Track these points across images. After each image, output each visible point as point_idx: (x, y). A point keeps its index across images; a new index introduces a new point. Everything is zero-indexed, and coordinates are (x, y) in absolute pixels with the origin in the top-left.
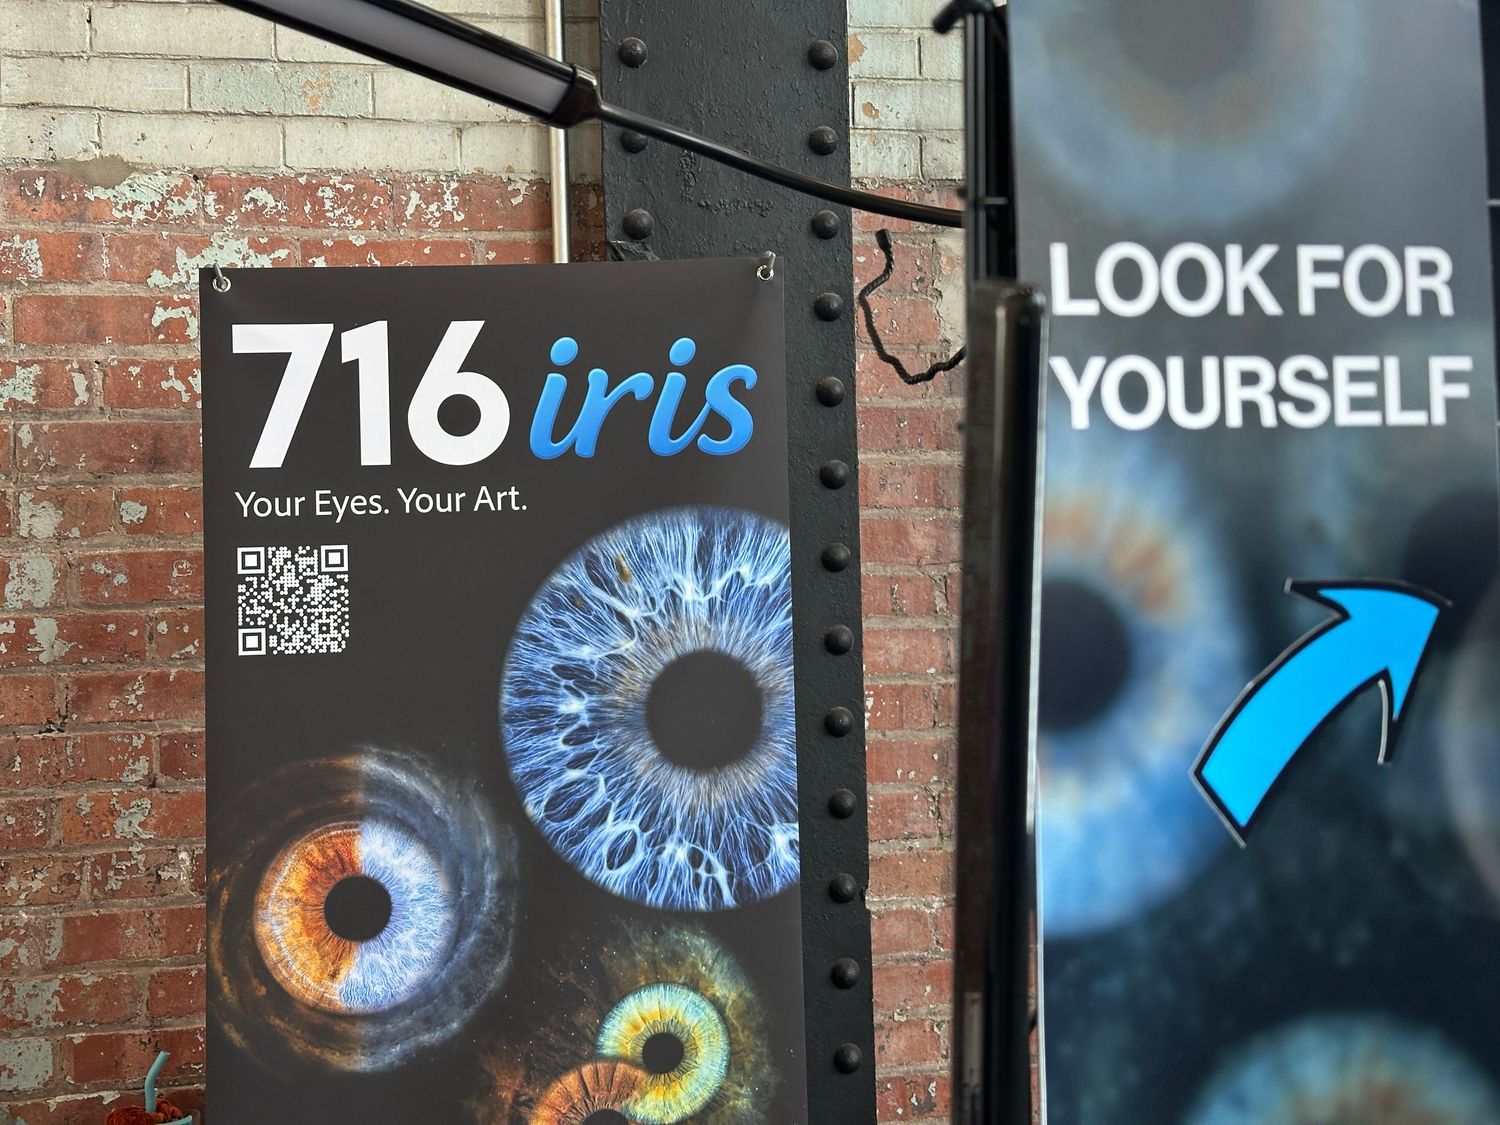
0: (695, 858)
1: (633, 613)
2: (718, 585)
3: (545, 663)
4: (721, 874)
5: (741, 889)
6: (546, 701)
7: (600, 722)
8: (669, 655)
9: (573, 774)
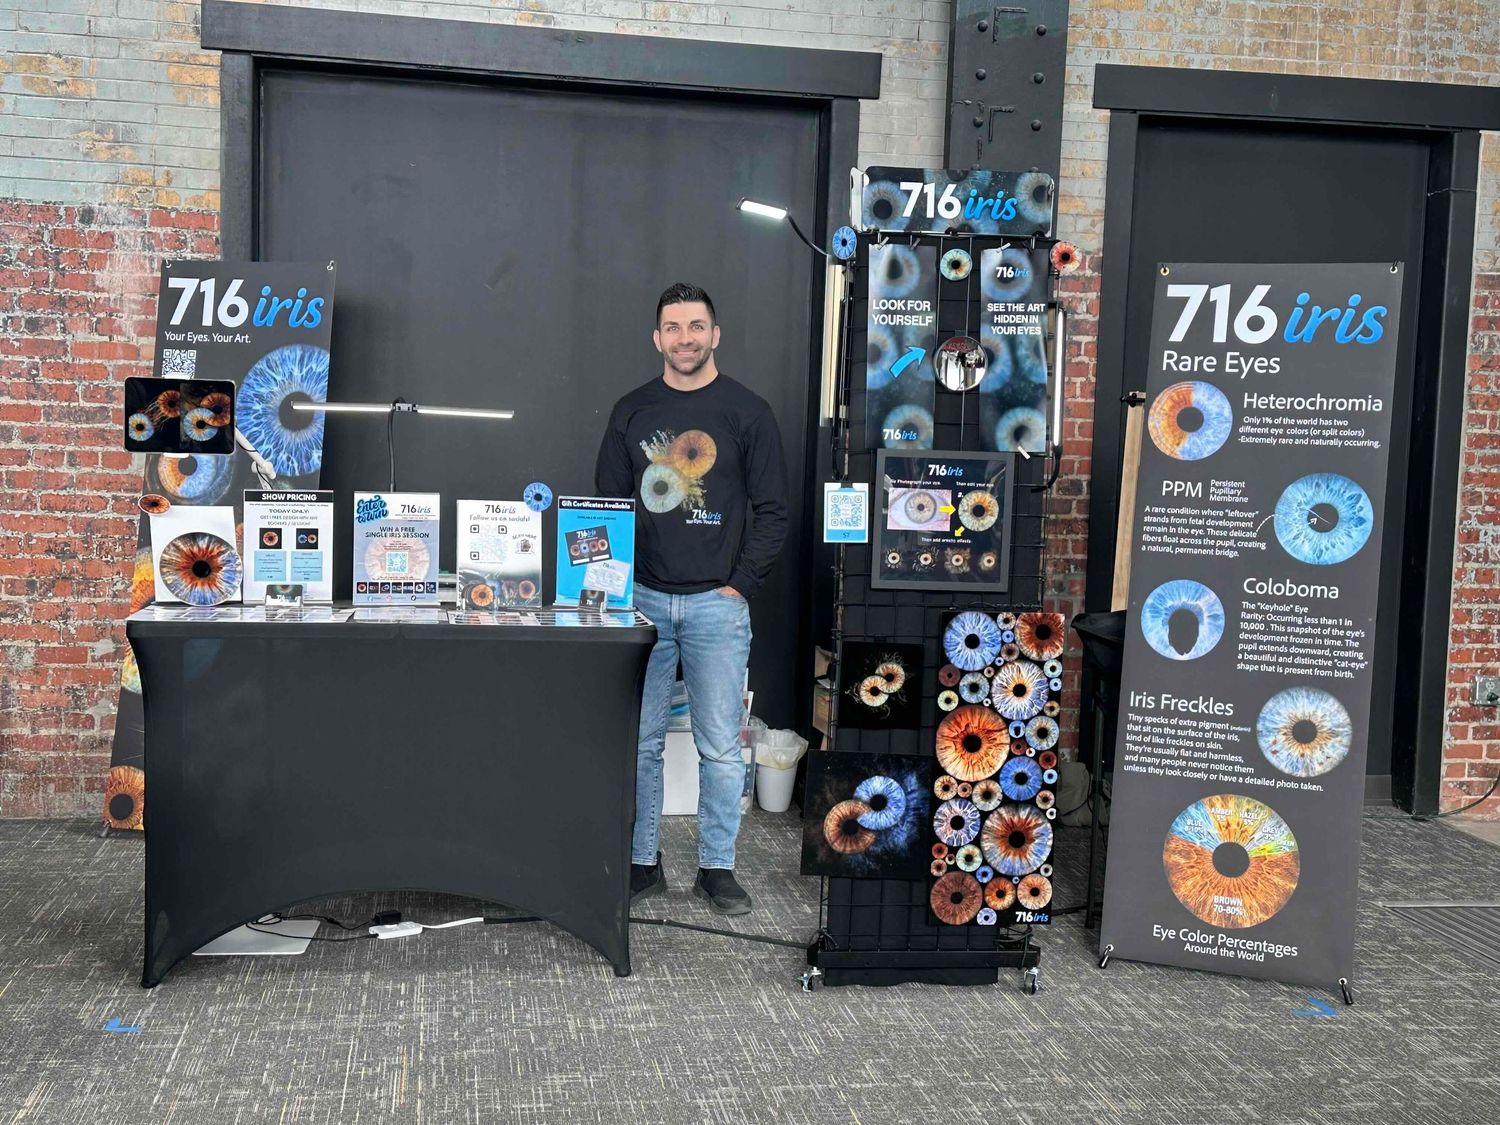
0: (288, 459)
1: (278, 378)
2: (305, 370)
3: (251, 393)
4: (296, 465)
5: (301, 470)
6: (250, 405)
7: (265, 413)
8: (288, 393)
9: (255, 429)
